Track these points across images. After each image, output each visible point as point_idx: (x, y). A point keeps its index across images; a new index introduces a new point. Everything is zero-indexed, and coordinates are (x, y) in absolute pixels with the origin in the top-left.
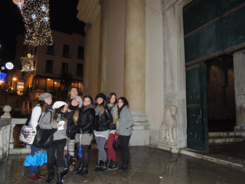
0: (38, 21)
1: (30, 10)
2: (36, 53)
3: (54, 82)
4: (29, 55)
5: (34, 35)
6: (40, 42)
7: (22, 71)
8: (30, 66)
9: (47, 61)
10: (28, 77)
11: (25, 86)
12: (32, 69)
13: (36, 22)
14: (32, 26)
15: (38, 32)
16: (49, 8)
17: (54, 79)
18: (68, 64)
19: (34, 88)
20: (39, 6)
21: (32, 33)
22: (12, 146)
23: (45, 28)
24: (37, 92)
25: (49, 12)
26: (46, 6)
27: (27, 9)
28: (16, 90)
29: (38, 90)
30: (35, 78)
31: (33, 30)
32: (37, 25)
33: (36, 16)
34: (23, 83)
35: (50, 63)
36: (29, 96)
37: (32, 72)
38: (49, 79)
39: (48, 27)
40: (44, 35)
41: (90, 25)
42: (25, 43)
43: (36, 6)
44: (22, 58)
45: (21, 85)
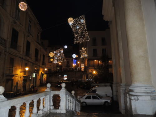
0: (80, 29)
1: (76, 24)
2: (87, 46)
3: (98, 61)
4: (83, 48)
5: (79, 37)
6: (82, 40)
7: (81, 57)
8: (85, 54)
9: (94, 49)
10: (85, 61)
11: (84, 65)
12: (86, 56)
13: (79, 30)
14: (77, 33)
15: (80, 35)
16: (85, 20)
17: (98, 59)
18: (105, 49)
19: (88, 66)
20: (80, 21)
21: (78, 37)
22: (52, 108)
23: (84, 32)
24: (90, 69)
25: (85, 22)
26: (83, 19)
27: (74, 24)
28: (81, 68)
29: (90, 68)
30: (88, 60)
31: (78, 35)
32: (80, 31)
33: (79, 27)
34: (83, 64)
35: (95, 51)
36: (86, 71)
37: (86, 58)
38: (95, 60)
39: (86, 31)
40: (84, 36)
41: (111, 22)
42: (74, 43)
43: (78, 21)
44: (80, 50)
45: (83, 65)
